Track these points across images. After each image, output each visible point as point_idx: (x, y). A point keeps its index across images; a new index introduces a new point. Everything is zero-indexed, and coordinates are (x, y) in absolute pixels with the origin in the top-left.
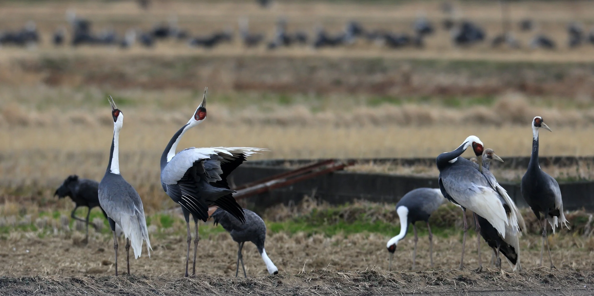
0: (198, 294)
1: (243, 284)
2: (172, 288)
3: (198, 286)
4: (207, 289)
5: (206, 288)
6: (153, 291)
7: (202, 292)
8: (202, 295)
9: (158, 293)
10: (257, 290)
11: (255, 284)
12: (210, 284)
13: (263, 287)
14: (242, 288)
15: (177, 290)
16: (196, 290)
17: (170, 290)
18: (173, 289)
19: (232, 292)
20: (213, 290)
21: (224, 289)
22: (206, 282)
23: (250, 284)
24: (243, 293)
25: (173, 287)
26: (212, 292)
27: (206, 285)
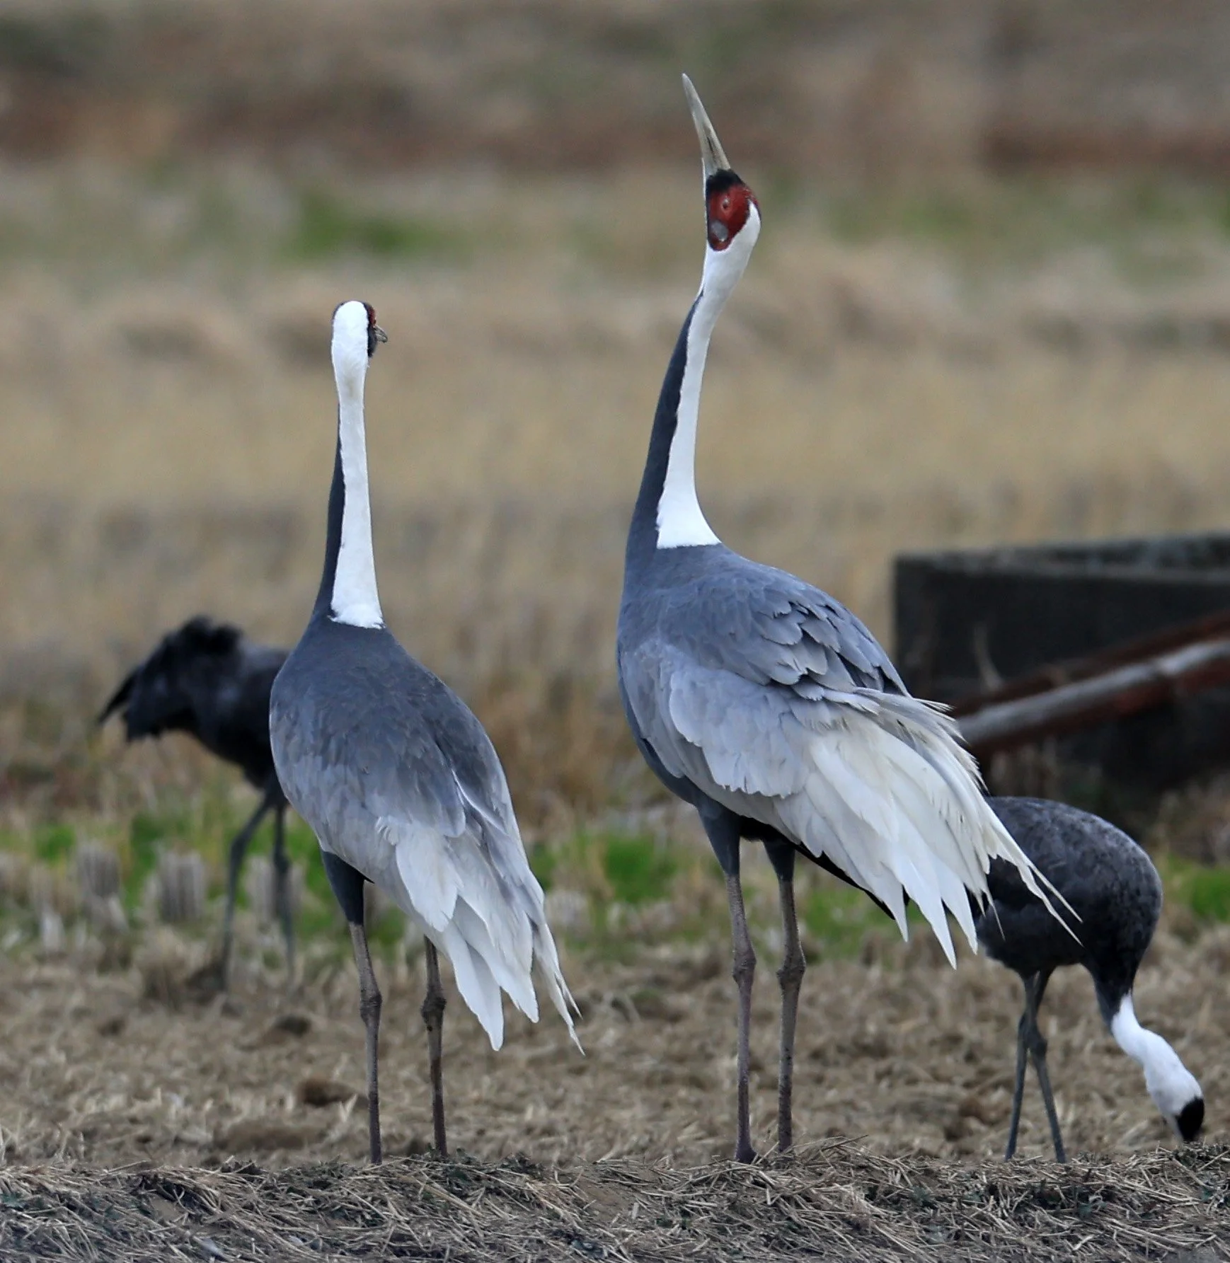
0: (809, 1251)
1: (1044, 1198)
2: (668, 1224)
3: (809, 1209)
4: (857, 1227)
5: (848, 1222)
6: (569, 1238)
7: (829, 1239)
8: (832, 1255)
9: (594, 1250)
10: (1119, 1225)
11: (1109, 1194)
12: (871, 1196)
13: (1150, 1211)
14: (1039, 1215)
15: (695, 1235)
16: (798, 1229)
17: (661, 1234)
18: (676, 1229)
19: (986, 1238)
20: (887, 1232)
21: (943, 1222)
22: (849, 1190)
23: (1084, 1197)
24: (1046, 1241)
25: (678, 1219)
26: (883, 1242)
27: (851, 1205)
